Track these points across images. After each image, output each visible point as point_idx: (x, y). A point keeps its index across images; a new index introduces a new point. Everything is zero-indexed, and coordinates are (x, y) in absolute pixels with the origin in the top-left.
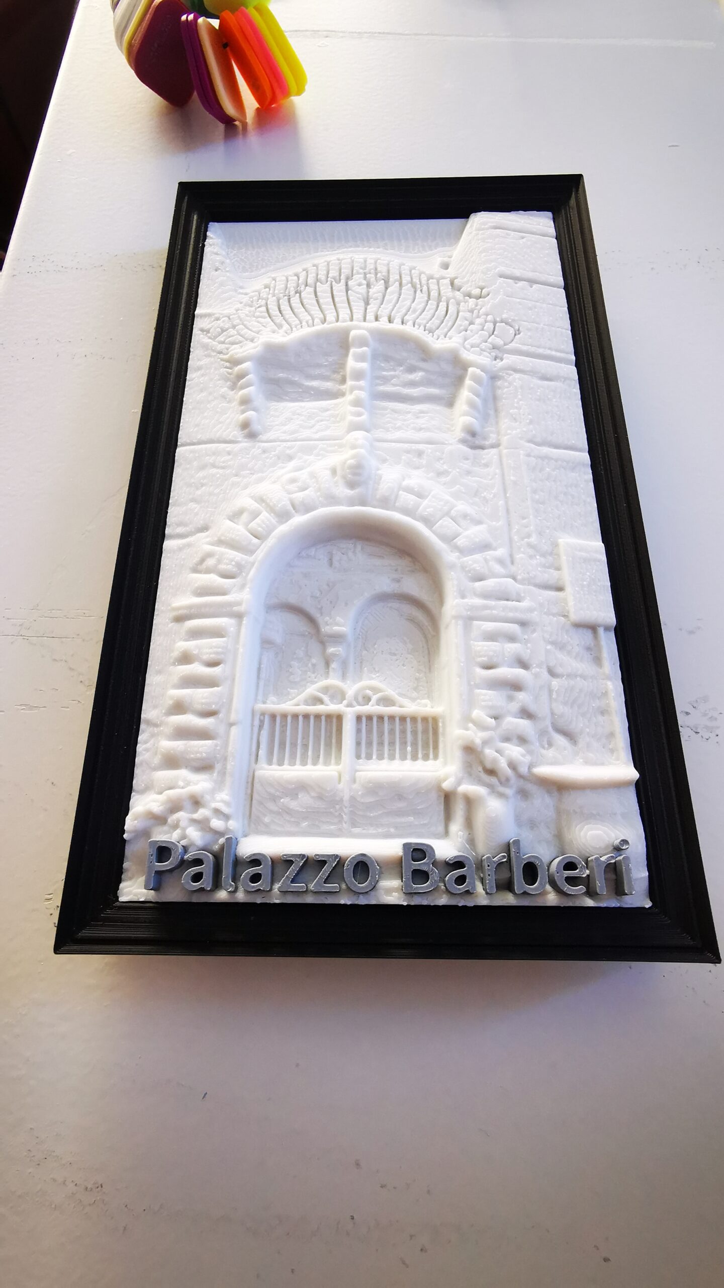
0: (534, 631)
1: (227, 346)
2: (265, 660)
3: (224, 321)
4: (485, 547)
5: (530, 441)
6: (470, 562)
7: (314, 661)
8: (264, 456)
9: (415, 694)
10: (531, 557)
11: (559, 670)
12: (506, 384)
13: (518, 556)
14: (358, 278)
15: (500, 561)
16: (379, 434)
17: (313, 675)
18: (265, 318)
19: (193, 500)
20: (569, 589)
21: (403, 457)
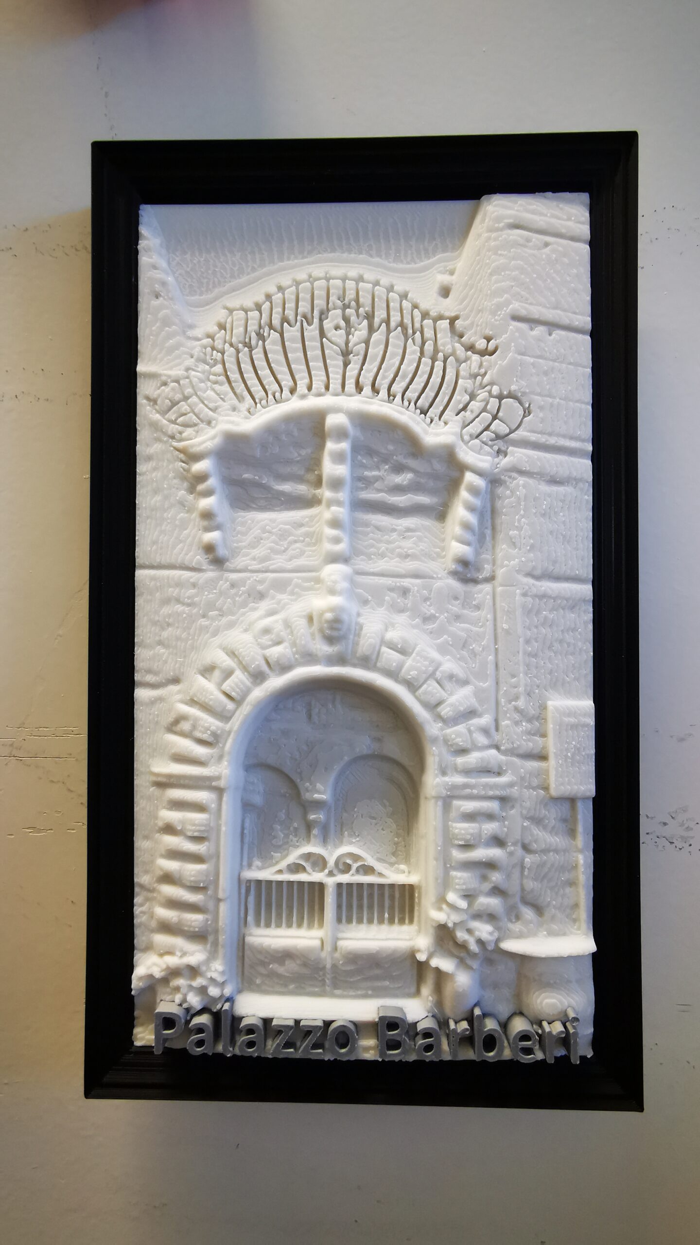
0: (513, 807)
1: (180, 428)
2: (247, 824)
3: (173, 389)
4: (472, 713)
5: (529, 575)
6: (453, 736)
7: (296, 825)
8: (233, 591)
9: (393, 859)
10: (517, 723)
11: (534, 846)
12: (508, 492)
13: (504, 723)
14: (335, 317)
15: (485, 731)
16: (362, 564)
17: (295, 839)
18: (221, 384)
19: (160, 643)
20: (552, 762)
21: (387, 598)
